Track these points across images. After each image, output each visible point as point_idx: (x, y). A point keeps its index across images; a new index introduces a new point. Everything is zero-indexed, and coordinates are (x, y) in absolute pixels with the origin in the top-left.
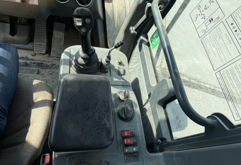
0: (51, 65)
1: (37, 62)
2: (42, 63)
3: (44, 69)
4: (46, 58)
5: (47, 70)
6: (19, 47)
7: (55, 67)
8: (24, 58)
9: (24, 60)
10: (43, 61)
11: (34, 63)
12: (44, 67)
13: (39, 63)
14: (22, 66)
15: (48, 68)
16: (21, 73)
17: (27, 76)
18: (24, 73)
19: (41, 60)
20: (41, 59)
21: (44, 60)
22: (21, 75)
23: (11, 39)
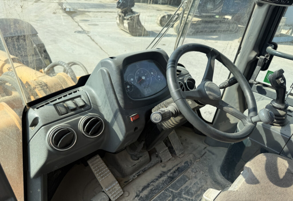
0: (186, 164)
1: (174, 169)
2: (178, 168)
3: (186, 172)
4: (175, 161)
5: (189, 170)
6: (149, 166)
7: (191, 163)
8: (162, 174)
9: (165, 176)
10: (177, 165)
11: (174, 172)
12: (184, 170)
13: (176, 169)
14: (171, 182)
15: (188, 169)
16: (179, 189)
17: (186, 187)
18: (181, 186)
19: (175, 166)
20: (173, 165)
21: (176, 163)
22: (182, 190)
23: (138, 163)
